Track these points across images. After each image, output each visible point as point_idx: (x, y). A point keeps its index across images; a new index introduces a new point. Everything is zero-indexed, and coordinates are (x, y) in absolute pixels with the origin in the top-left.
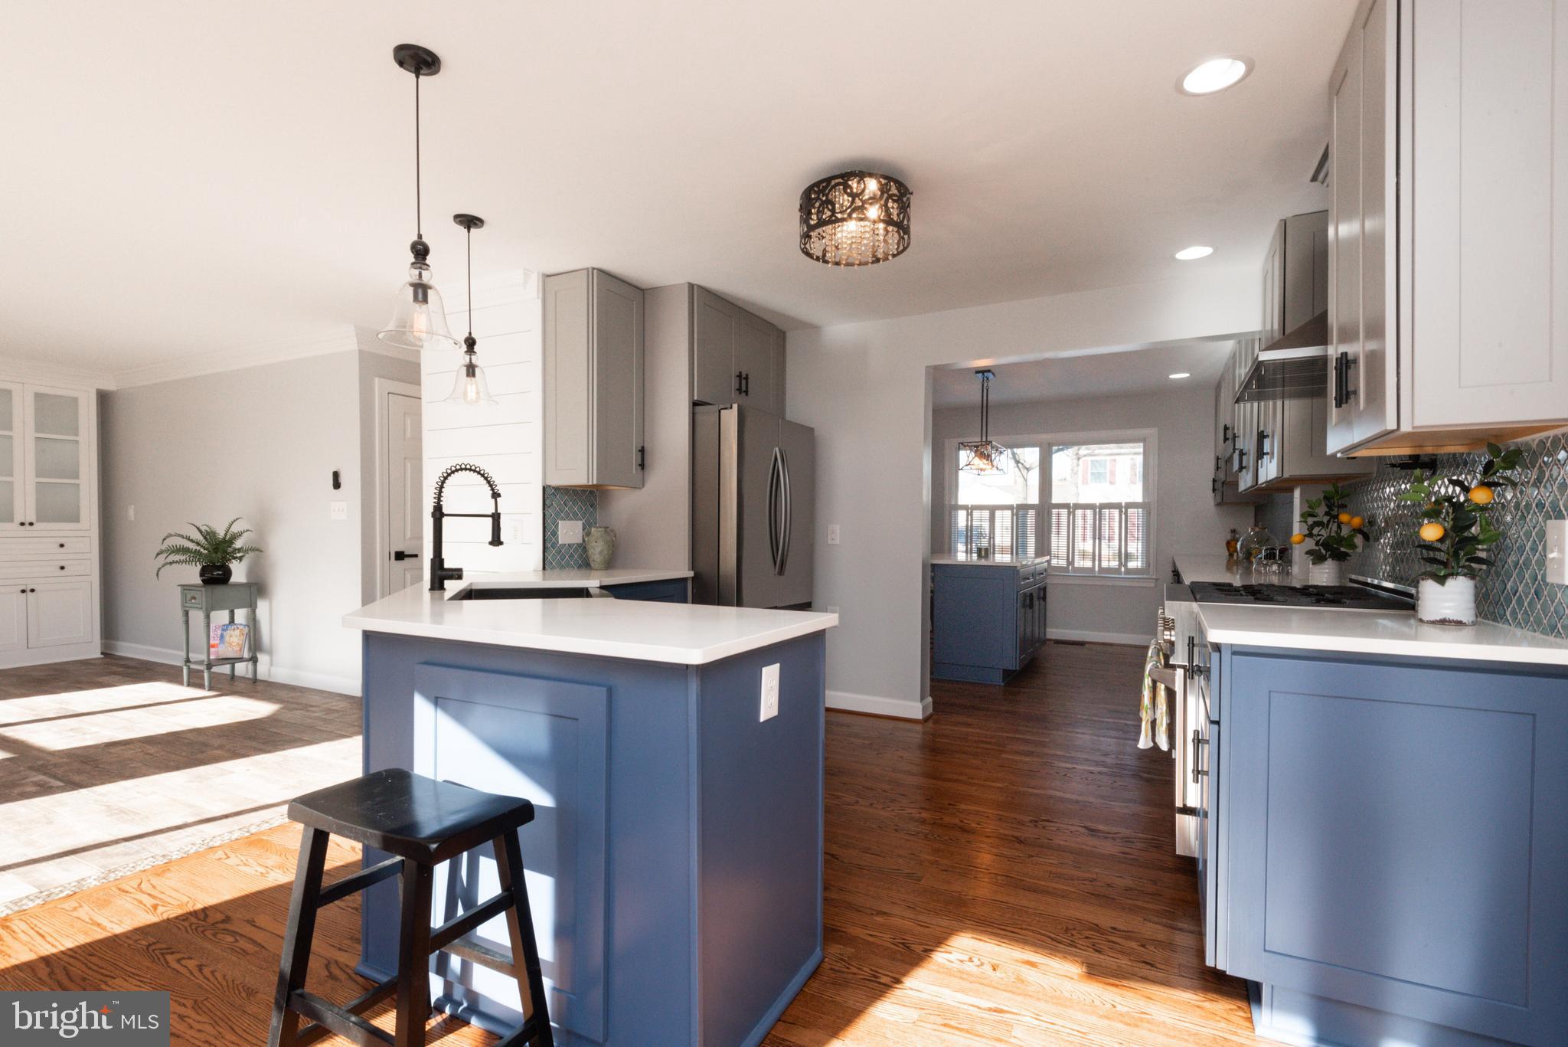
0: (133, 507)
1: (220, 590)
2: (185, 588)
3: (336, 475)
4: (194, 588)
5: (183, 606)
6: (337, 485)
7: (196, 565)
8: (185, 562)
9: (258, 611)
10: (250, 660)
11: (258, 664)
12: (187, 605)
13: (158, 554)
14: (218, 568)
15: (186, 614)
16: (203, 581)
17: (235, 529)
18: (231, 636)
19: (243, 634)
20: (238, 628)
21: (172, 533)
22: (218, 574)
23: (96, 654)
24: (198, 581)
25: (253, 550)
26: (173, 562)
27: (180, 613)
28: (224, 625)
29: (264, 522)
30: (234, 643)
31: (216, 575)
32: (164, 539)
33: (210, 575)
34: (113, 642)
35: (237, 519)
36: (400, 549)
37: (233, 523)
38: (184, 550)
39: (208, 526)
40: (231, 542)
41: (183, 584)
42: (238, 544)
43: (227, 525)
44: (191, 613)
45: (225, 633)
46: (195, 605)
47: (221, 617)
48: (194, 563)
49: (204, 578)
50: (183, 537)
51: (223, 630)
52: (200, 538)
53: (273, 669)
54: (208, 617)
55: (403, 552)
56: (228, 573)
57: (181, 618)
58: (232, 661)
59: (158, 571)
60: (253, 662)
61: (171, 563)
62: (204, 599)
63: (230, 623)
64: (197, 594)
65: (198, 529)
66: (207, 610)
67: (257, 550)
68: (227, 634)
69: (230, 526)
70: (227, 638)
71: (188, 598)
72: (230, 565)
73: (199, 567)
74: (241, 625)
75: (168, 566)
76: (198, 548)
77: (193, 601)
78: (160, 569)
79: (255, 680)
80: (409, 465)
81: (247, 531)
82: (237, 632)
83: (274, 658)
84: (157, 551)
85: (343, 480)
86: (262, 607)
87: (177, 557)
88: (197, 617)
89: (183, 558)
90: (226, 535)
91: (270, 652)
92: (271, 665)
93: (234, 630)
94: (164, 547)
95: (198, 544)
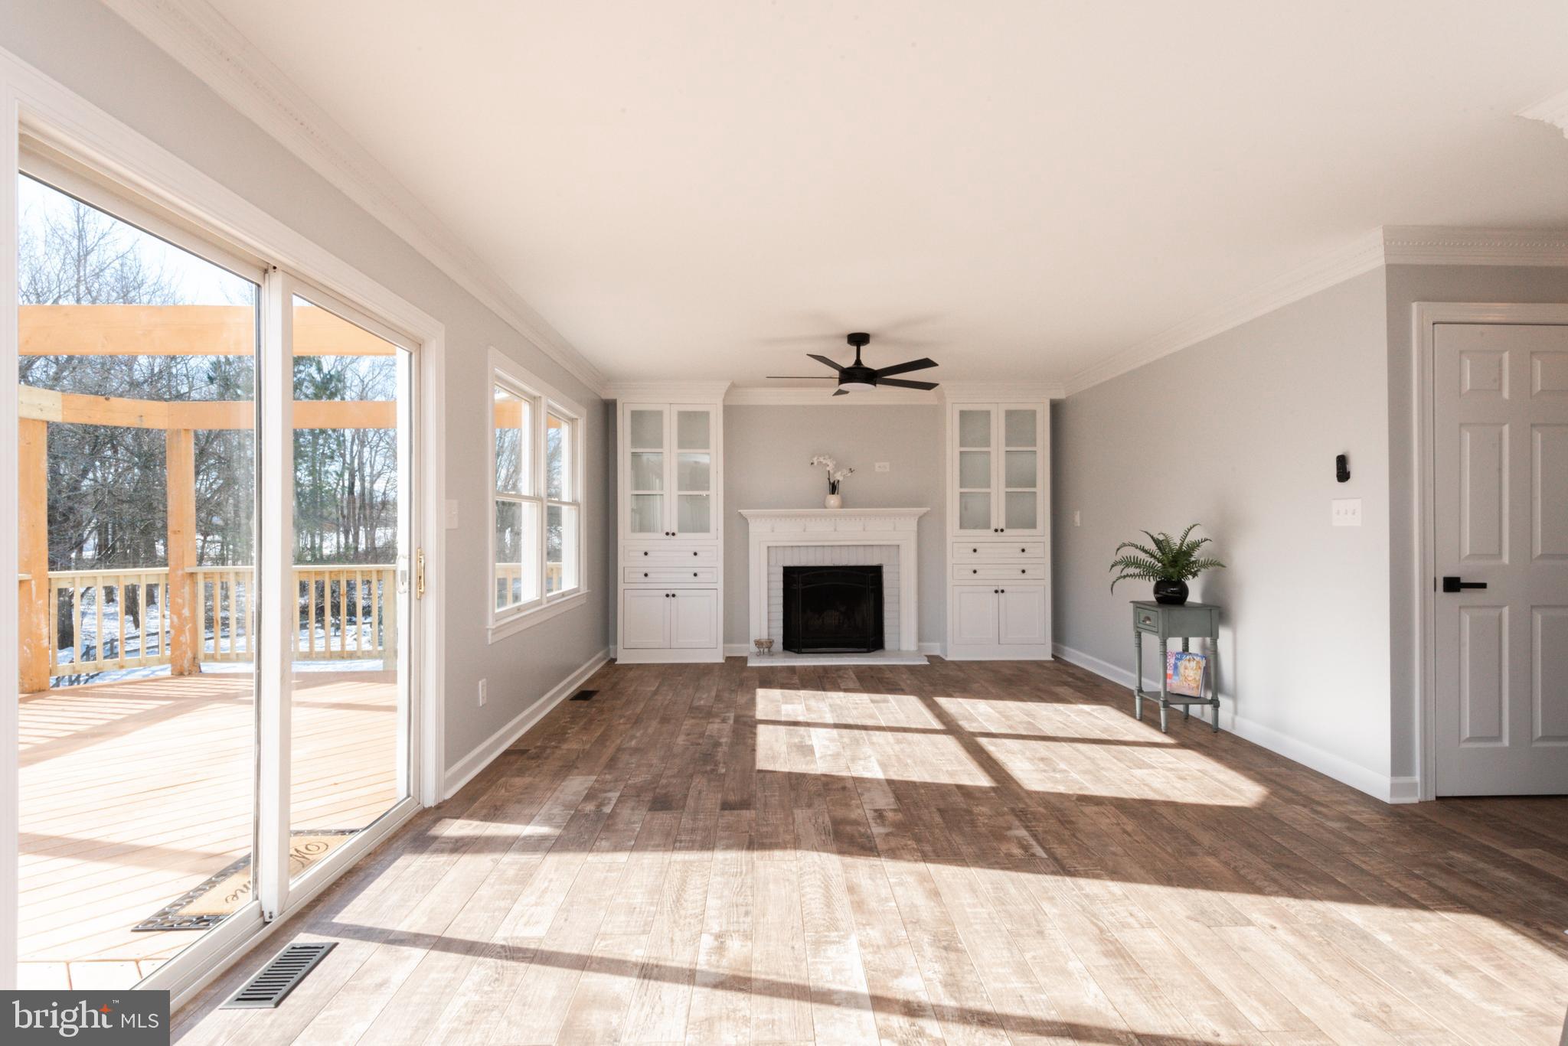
0: (1078, 512)
1: (1176, 612)
2: (1138, 606)
3: (1342, 462)
4: (1148, 607)
5: (1136, 627)
6: (1343, 475)
7: (1149, 580)
8: (1139, 575)
9: (1219, 642)
10: (1211, 702)
11: (1219, 709)
12: (1140, 625)
13: (1113, 566)
14: (1174, 584)
15: (1139, 636)
16: (1157, 599)
17: (1193, 537)
18: (1186, 668)
19: (1200, 668)
20: (1194, 659)
21: (1127, 542)
22: (1172, 592)
23: (1047, 657)
24: (1152, 598)
25: (1213, 564)
26: (1127, 576)
27: (1132, 634)
28: (1178, 653)
29: (1226, 529)
30: (1188, 677)
31: (1171, 594)
32: (1118, 549)
33: (1164, 593)
34: (1062, 646)
35: (1194, 526)
36: (1452, 573)
37: (1189, 530)
38: (1136, 563)
39: (1164, 535)
40: (1188, 553)
41: (1136, 600)
42: (1196, 555)
43: (1182, 534)
44: (1144, 635)
45: (1179, 663)
46: (1148, 627)
47: (1175, 644)
48: (1147, 577)
49: (1159, 596)
50: (1137, 548)
51: (1177, 659)
52: (1152, 547)
53: (1238, 719)
54: (1164, 644)
55: (1458, 579)
56: (1184, 592)
57: (1133, 640)
58: (1187, 700)
59: (1113, 585)
60: (1214, 707)
61: (1125, 577)
62: (1160, 622)
63: (1183, 650)
64: (1151, 614)
65: (1152, 537)
66: (1163, 636)
67: (1217, 565)
68: (1182, 664)
69: (1186, 535)
70: (1181, 670)
71: (1142, 619)
72: (1187, 582)
73: (1153, 583)
74: (1197, 655)
75: (1122, 580)
76: (1153, 560)
77: (1148, 622)
78: (1114, 582)
79: (1215, 730)
80: (1467, 436)
81: (1205, 540)
82: (1193, 664)
83: (1240, 706)
84: (1112, 563)
85: (1353, 467)
86: (1224, 636)
87: (1131, 570)
88: (1152, 641)
89: (1137, 571)
90: (1182, 544)
91: (1234, 697)
92: (1236, 712)
93: (1189, 660)
94: (1118, 558)
95: (1152, 556)
